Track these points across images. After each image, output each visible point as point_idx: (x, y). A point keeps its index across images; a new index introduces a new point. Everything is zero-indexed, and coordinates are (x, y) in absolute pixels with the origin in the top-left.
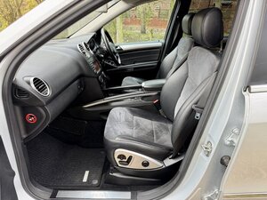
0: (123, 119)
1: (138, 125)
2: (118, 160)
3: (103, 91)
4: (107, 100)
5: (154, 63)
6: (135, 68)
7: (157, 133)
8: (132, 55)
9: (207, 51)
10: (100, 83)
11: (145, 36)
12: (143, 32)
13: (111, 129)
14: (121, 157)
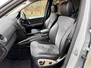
0: (37, 46)
1: (43, 47)
2: (39, 64)
3: (26, 35)
4: (28, 39)
5: (42, 23)
6: (35, 26)
7: (51, 50)
8: (34, 21)
9: (67, 17)
10: (25, 33)
11: (33, 15)
12: (32, 13)
13: (34, 51)
14: (41, 62)
